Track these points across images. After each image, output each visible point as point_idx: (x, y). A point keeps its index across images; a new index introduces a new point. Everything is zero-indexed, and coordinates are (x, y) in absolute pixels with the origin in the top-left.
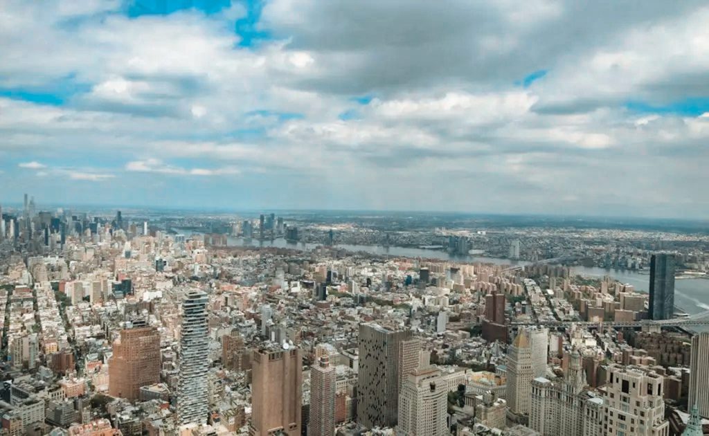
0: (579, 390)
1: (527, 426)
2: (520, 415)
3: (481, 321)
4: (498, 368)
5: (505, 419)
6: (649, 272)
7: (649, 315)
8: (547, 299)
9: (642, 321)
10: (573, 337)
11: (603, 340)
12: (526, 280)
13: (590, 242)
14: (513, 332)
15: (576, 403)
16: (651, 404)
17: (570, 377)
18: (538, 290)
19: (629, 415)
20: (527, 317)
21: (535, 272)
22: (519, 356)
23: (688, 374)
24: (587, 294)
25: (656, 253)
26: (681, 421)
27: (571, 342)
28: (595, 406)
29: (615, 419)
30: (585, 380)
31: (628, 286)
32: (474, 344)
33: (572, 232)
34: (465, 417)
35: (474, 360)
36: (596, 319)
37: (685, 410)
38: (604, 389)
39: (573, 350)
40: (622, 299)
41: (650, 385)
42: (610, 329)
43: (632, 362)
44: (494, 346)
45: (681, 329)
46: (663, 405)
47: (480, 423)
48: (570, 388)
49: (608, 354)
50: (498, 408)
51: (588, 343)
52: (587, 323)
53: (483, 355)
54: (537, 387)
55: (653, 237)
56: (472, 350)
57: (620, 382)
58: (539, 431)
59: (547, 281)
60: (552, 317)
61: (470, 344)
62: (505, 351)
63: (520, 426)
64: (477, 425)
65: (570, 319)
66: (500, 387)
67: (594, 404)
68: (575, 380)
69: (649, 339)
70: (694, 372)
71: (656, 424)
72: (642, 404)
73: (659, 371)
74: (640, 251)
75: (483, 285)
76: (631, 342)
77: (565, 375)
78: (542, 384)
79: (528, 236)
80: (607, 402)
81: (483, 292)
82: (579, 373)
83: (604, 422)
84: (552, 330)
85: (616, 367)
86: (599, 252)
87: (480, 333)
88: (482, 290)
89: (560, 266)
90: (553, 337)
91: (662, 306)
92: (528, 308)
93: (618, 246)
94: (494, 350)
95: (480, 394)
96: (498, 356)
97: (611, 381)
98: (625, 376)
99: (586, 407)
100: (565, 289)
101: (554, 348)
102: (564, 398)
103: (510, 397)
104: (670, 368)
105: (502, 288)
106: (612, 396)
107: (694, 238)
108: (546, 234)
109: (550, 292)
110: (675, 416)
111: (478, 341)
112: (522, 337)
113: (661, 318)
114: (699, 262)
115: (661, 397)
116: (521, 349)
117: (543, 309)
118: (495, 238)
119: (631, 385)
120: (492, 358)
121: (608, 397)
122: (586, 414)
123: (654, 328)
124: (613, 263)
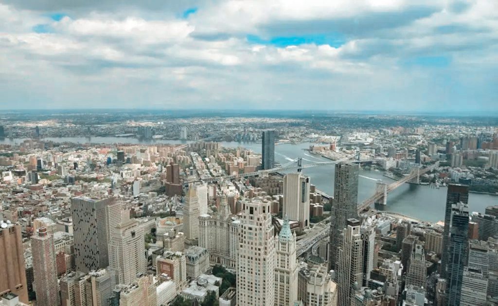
0: (227, 217)
1: (198, 245)
2: (193, 240)
3: (164, 184)
4: (178, 213)
5: (184, 245)
6: (261, 142)
7: (262, 167)
8: (205, 164)
9: (259, 171)
10: (222, 186)
11: (239, 185)
12: (192, 153)
13: (229, 126)
14: (185, 188)
15: (225, 225)
16: (265, 218)
17: (221, 211)
18: (200, 159)
19: (254, 226)
20: (194, 177)
21: (197, 148)
22: (191, 203)
23: (282, 198)
24: (228, 158)
25: (265, 130)
26: (280, 224)
27: (221, 189)
28: (235, 225)
29: (247, 230)
30: (230, 211)
31: (251, 151)
32: (161, 199)
33: (218, 120)
34: (158, 249)
35: (161, 211)
36: (234, 173)
37: (281, 218)
38: (240, 214)
39: (222, 194)
40: (248, 159)
41: (264, 207)
42: (242, 179)
43: (255, 196)
44: (174, 199)
45: (279, 174)
46: (271, 218)
47: (168, 250)
48: (222, 217)
49: (242, 194)
50: (179, 238)
51: (230, 188)
52: (230, 176)
53: (167, 206)
54: (202, 220)
55: (263, 121)
56: (159, 204)
57: (249, 208)
58: (205, 247)
59: (205, 152)
60: (209, 175)
61: (158, 200)
62: (181, 201)
63: (194, 246)
64: (166, 253)
65: (220, 175)
66: (179, 225)
67: (235, 224)
68: (224, 212)
69: (262, 181)
70: (285, 197)
71: (268, 229)
72: (260, 219)
73: (268, 199)
74: (257, 130)
75: (164, 159)
76: (254, 185)
77: (218, 210)
78: (205, 218)
79: (192, 124)
80: (242, 222)
81: (164, 164)
82: (226, 207)
83: (241, 234)
84: (209, 183)
85: (246, 200)
86: (234, 132)
87: (164, 191)
88: (163, 162)
89: (212, 142)
90: (210, 187)
91: (268, 162)
92: (194, 171)
93: (245, 128)
94: (174, 201)
95: (167, 232)
96: (176, 205)
97: (244, 209)
98: (251, 205)
99: (231, 227)
100: (216, 157)
101: (211, 194)
102: (218, 224)
103: (186, 231)
104: (274, 196)
105: (177, 160)
106: (245, 217)
107: (283, 121)
108: (203, 122)
109: (207, 159)
110: (277, 222)
111: (163, 197)
112: (191, 191)
113: (268, 168)
114: (286, 134)
115: (269, 213)
116: (191, 198)
117: (203, 171)
118: (170, 127)
119: (254, 209)
120: (173, 207)
121: (243, 219)
122: (231, 231)
123: (264, 174)
124: (243, 138)
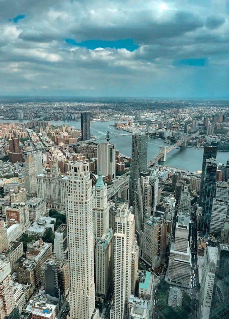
0: (58, 176)
1: (37, 197)
2: (33, 193)
3: (7, 153)
4: (20, 174)
5: (26, 197)
6: (80, 121)
7: (82, 139)
8: (39, 138)
9: (80, 142)
10: (53, 153)
11: (65, 153)
12: (28, 130)
13: (56, 109)
14: (25, 156)
15: (57, 181)
16: (85, 175)
17: (53, 171)
18: (35, 134)
19: (77, 181)
20: (31, 148)
21: (32, 125)
22: (29, 167)
23: (97, 160)
24: (57, 133)
25: (83, 112)
26: (96, 178)
27: (52, 156)
28: (64, 181)
29: (73, 184)
30: (59, 171)
31: (73, 127)
32: (6, 165)
33: (47, 104)
34: (6, 202)
35: (7, 174)
36: (62, 144)
37: (96, 174)
38: (68, 173)
39: (53, 159)
40: (71, 134)
41: (84, 167)
42: (67, 148)
43: (77, 159)
44: (17, 164)
45: (93, 143)
46: (89, 174)
47: (14, 202)
48: (54, 176)
49: (68, 158)
50: (22, 193)
51: (59, 155)
52: (58, 146)
53: (11, 170)
54: (39, 179)
55: (81, 105)
56: (5, 169)
57: (74, 168)
58: (42, 198)
59: (38, 129)
60: (43, 146)
61: (3, 166)
62: (22, 166)
63: (34, 198)
64: (12, 204)
65: (51, 145)
66: (21, 183)
67: (64, 180)
68: (56, 172)
69: (82, 149)
70: (99, 159)
71: (88, 182)
72: (82, 175)
73: (87, 161)
74: (76, 111)
75: (6, 134)
76: (76, 152)
77: (51, 171)
78: (41, 177)
79: (26, 107)
80: (69, 178)
81: (7, 138)
82: (57, 168)
83: (69, 186)
84: (43, 152)
85: (71, 163)
86: (60, 113)
87: (8, 159)
88: (6, 137)
89: (44, 121)
90: (44, 154)
91: (86, 135)
92: (31, 143)
93: (68, 110)
94: (17, 166)
95: (12, 189)
96: (19, 169)
97: (70, 169)
98: (75, 166)
99: (61, 182)
100: (47, 132)
101: (45, 159)
102: (51, 181)
103: (27, 187)
104: (91, 159)
105: (16, 135)
106: (71, 175)
107: (96, 105)
108: (35, 106)
109: (40, 134)
110: (94, 177)
111: (8, 163)
112: (30, 158)
113: (86, 139)
114: (98, 115)
115: (88, 171)
116: (30, 163)
117: (38, 143)
118: (10, 109)
119: (77, 169)
120: (16, 170)
121: (70, 176)
122: (61, 185)
123: (84, 144)
124: (66, 118)
